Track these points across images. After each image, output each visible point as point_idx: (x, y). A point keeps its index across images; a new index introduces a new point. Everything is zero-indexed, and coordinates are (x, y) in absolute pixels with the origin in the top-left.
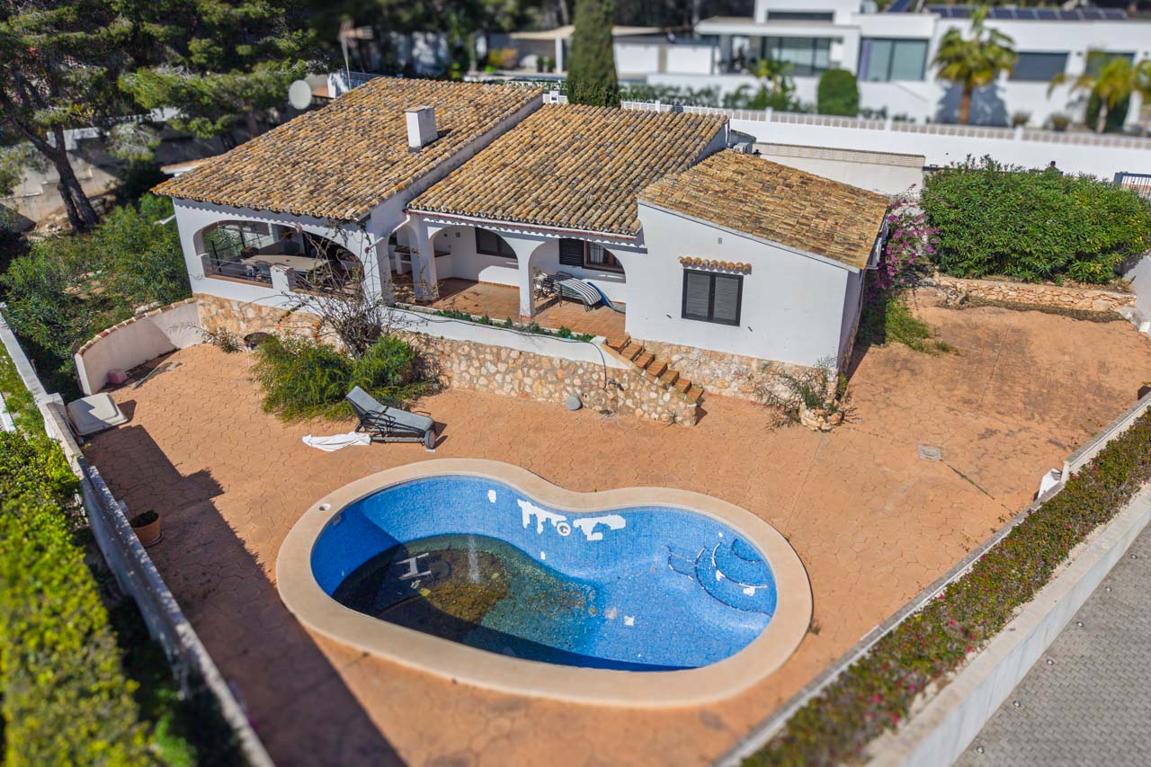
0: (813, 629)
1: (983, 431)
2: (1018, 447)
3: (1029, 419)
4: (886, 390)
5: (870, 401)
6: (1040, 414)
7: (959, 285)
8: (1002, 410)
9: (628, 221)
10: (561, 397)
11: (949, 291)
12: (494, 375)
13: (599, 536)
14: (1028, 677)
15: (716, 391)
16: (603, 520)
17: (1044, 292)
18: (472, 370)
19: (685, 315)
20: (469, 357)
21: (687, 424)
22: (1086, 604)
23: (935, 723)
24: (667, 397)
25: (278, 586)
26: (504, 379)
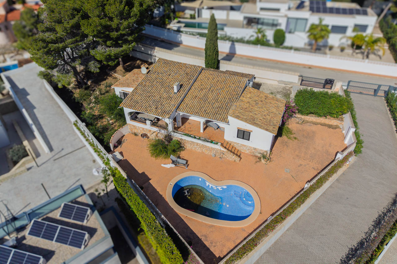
0: (261, 213)
1: (299, 165)
2: (306, 169)
3: (310, 161)
4: (281, 152)
5: (277, 155)
6: (312, 160)
7: (302, 117)
8: (304, 158)
9: (226, 119)
10: (211, 153)
11: (299, 119)
12: (196, 148)
13: (222, 189)
14: (299, 218)
15: (244, 152)
16: (222, 187)
17: (322, 120)
18: (191, 146)
19: (237, 137)
20: (191, 144)
21: (238, 162)
22: (313, 204)
23: (279, 230)
24: (234, 157)
25: (168, 202)
26: (198, 149)
